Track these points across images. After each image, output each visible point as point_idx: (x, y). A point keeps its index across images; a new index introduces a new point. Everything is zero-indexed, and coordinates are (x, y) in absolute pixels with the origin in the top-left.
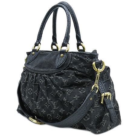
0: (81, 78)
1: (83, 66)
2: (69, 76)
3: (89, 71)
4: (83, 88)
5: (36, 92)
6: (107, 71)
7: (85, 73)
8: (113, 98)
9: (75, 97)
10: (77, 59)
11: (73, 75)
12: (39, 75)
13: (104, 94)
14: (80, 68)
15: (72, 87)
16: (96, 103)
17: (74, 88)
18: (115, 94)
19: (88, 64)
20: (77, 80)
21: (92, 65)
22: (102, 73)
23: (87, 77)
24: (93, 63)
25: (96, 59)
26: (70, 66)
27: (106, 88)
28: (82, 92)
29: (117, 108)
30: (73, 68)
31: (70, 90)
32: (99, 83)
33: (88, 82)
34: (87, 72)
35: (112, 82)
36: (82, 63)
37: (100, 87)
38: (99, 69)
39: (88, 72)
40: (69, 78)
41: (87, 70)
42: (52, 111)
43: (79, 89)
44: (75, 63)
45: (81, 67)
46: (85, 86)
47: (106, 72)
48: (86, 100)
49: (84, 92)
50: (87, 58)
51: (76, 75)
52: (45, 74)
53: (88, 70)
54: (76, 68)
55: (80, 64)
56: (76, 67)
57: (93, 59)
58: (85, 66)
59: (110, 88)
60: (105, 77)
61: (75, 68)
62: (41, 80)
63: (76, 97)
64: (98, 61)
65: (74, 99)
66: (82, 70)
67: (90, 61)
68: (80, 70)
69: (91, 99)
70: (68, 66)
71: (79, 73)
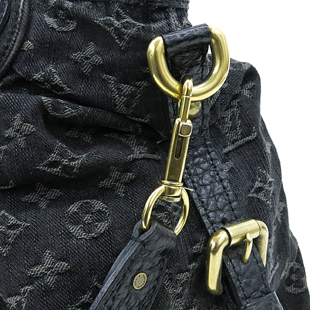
0: (88, 139)
1: (95, 67)
3: (132, 95)
4: (98, 205)
6: (246, 93)
7: (108, 106)
8: (277, 238)
9: (38, 270)
10: (62, 22)
11: (29, 128)
13: (222, 236)
14: (82, 76)
15: (31, 198)
16: (179, 296)
17: (43, 205)
18: (285, 212)
19: (123, 52)
20: (53, 157)
21: (144, 61)
22: (212, 108)
23: (122, 134)
24: (151, 47)
25: (174, 20)
26: (21, 70)
27: (235, 188)
28: (88, 228)
29: (294, 277)
30: (37, 76)
31: (12, 220)
32: (198, 164)
33: (127, 167)
34: (120, 100)
35: (273, 149)
36: (91, 49)
37: (204, 185)
38: (189, 83)
39: (127, 105)
40: (9, 139)
41: (120, 92)
43: (73, 208)
44: (52, 48)
45: (86, 69)
46: (112, 189)
47: (235, 97)
48: (110, 280)
49: (102, 227)
50: (119, 17)
51: (54, 124)
53: (127, 88)
54: (57, 79)
55: (77, 56)
56: (54, 72)
57: (155, 21)
58: (108, 68)
59: (260, 190)
60: (233, 128)
61: (48, 81)
63: (48, 266)
64: (186, 32)
65: (31, 280)
66: (93, 91)
67: (132, 31)
68: (81, 89)
69: (140, 281)
70: (10, 70)
71: (69, 111)
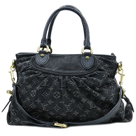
2: (103, 77)
5: (66, 95)
11: (107, 76)
12: (67, 77)
19: (113, 65)
41: (111, 71)
42: (86, 112)
50: (112, 60)
52: (74, 76)
62: (71, 81)
67: (115, 62)
